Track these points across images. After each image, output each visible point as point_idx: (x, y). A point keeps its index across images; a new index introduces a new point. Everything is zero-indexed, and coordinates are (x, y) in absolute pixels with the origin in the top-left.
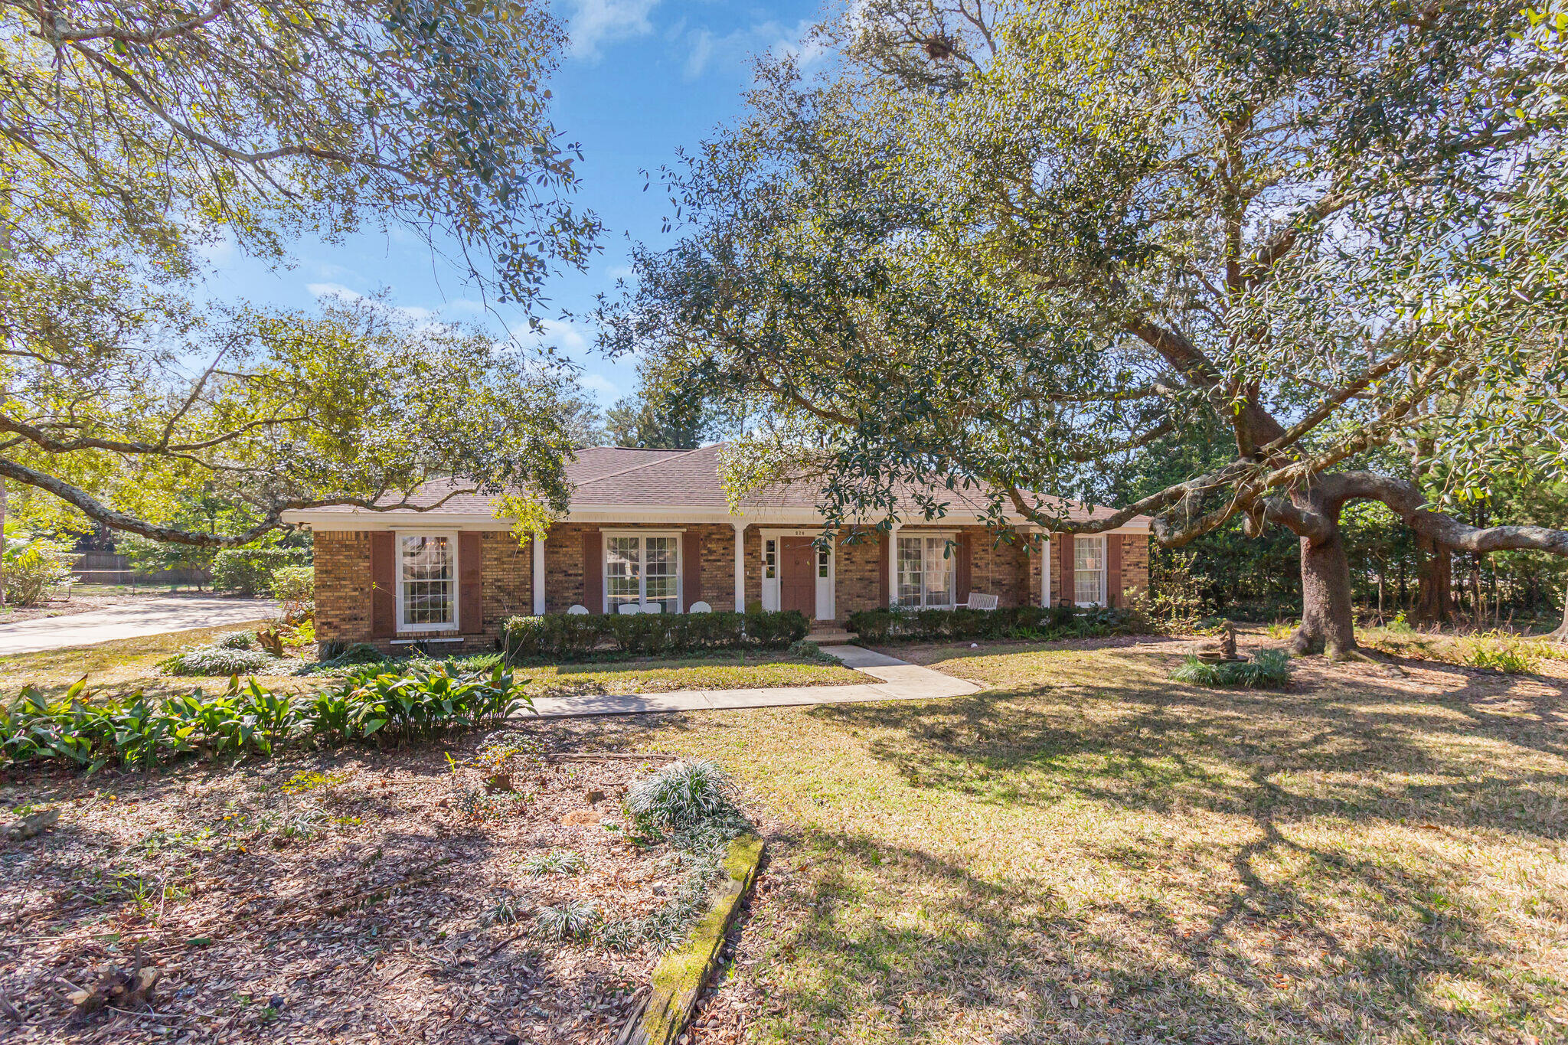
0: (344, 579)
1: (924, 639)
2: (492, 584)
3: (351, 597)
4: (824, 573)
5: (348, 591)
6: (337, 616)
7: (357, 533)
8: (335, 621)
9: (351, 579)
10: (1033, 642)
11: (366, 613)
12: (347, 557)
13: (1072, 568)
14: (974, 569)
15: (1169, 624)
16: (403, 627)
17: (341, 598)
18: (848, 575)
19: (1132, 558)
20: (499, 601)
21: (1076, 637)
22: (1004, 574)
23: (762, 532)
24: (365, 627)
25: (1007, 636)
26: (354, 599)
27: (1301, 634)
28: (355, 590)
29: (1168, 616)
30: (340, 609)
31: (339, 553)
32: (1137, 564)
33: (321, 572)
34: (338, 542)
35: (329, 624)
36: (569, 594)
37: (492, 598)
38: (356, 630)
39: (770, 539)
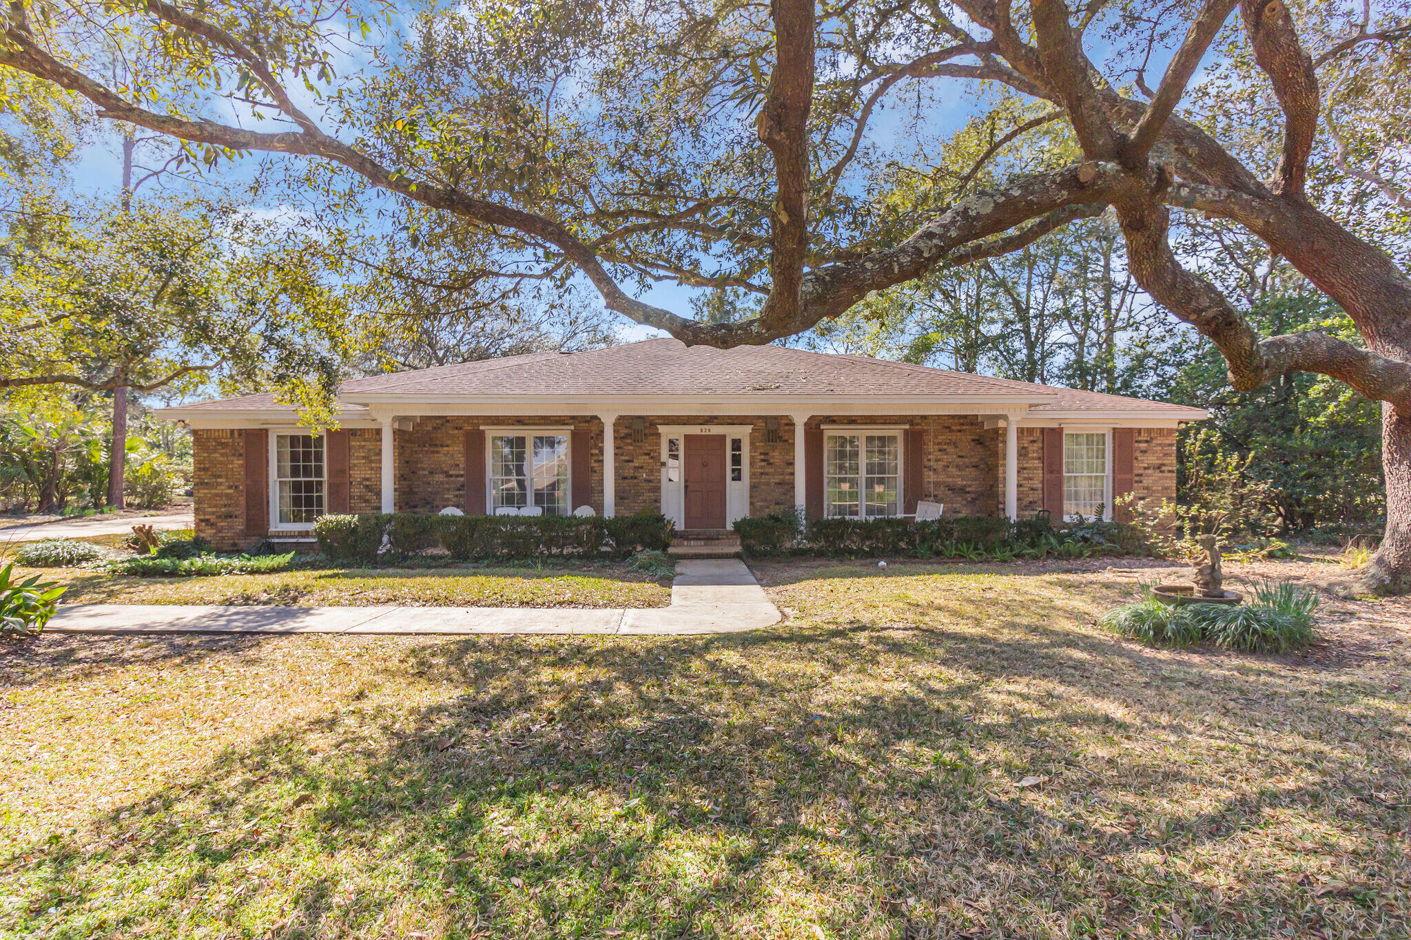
0: (220, 477)
1: (820, 554)
2: (360, 483)
3: (227, 495)
4: (737, 477)
5: (223, 489)
6: (213, 513)
7: (232, 431)
8: (212, 518)
9: (227, 477)
10: (972, 561)
11: (240, 511)
12: (222, 455)
13: (1060, 471)
14: (926, 472)
15: (1179, 544)
16: (276, 526)
17: (217, 495)
18: (764, 479)
19: (1152, 459)
20: (366, 501)
21: (1036, 558)
22: (967, 479)
23: (662, 429)
24: (239, 525)
25: (938, 553)
26: (228, 496)
27: (1380, 561)
28: (230, 487)
29: (1180, 532)
30: (216, 506)
31: (215, 451)
32: (1159, 467)
33: (200, 469)
34: (215, 439)
35: (207, 521)
36: (450, 496)
37: (360, 497)
38: (231, 528)
39: (671, 437)
